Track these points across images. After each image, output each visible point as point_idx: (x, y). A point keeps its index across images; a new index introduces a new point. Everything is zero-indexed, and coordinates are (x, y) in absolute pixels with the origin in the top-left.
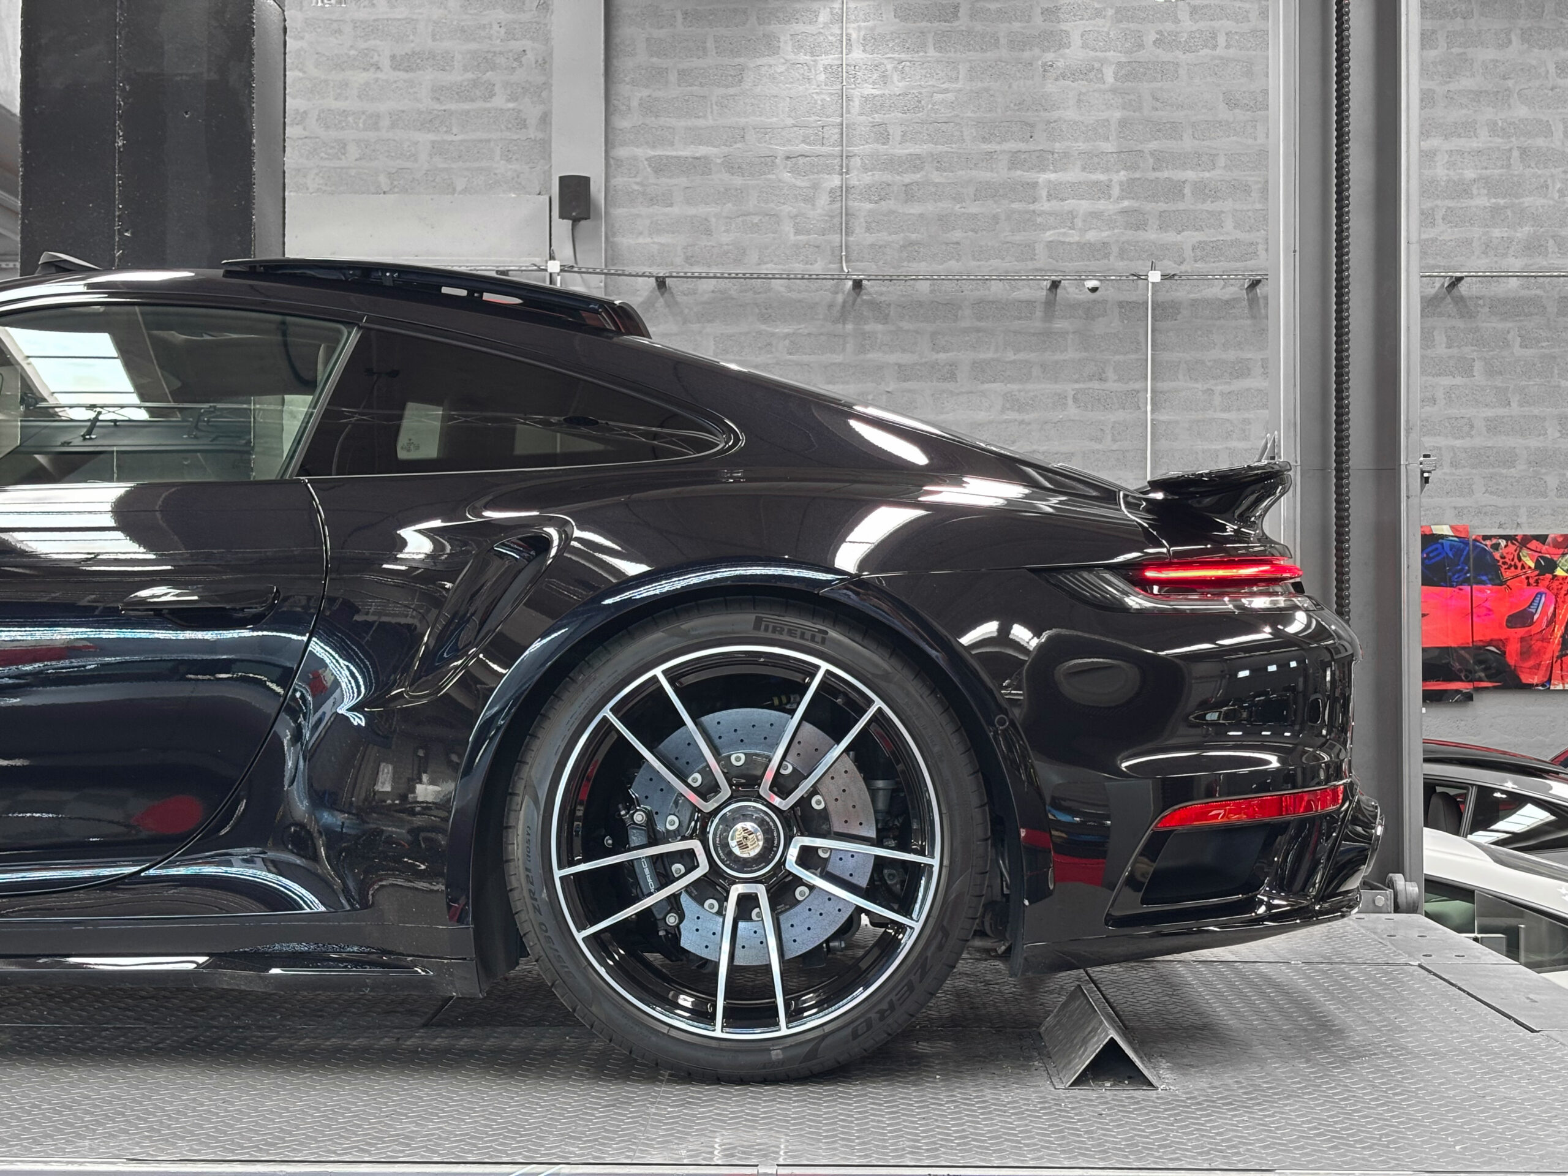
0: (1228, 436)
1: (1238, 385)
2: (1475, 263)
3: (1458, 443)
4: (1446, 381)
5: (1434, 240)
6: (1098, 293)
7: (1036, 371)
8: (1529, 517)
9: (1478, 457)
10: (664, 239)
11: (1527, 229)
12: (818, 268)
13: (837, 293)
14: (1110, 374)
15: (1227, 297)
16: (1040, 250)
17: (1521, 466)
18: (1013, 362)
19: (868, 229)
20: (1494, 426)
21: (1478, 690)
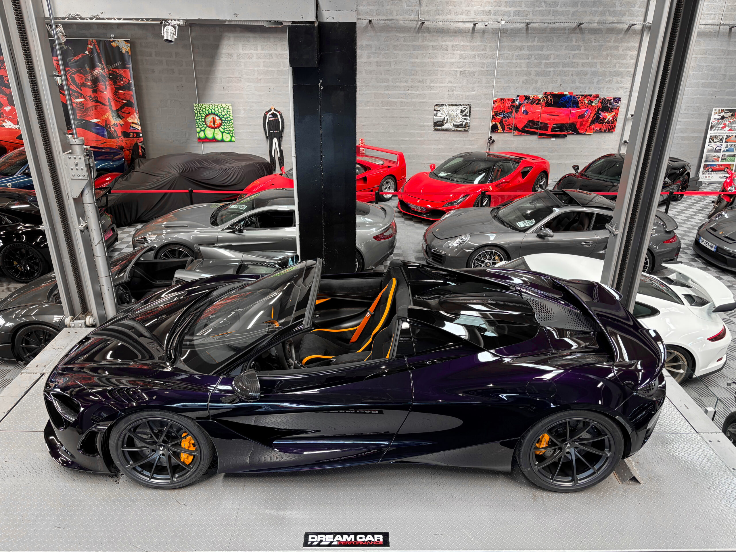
0: (516, 67)
1: (520, 53)
2: (586, 19)
3: (574, 69)
4: (574, 52)
5: (577, 11)
6: (487, 27)
7: (469, 48)
8: (588, 89)
9: (578, 73)
10: (370, 7)
11: (602, 8)
12: (412, 17)
13: (417, 24)
14: (488, 49)
15: (520, 27)
16: (473, 13)
17: (589, 76)
18: (463, 45)
19: (426, 5)
20: (584, 65)
21: (568, 134)
